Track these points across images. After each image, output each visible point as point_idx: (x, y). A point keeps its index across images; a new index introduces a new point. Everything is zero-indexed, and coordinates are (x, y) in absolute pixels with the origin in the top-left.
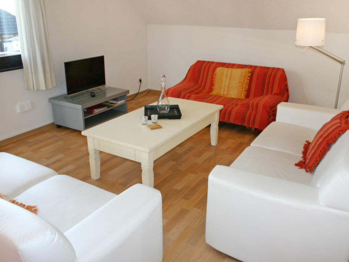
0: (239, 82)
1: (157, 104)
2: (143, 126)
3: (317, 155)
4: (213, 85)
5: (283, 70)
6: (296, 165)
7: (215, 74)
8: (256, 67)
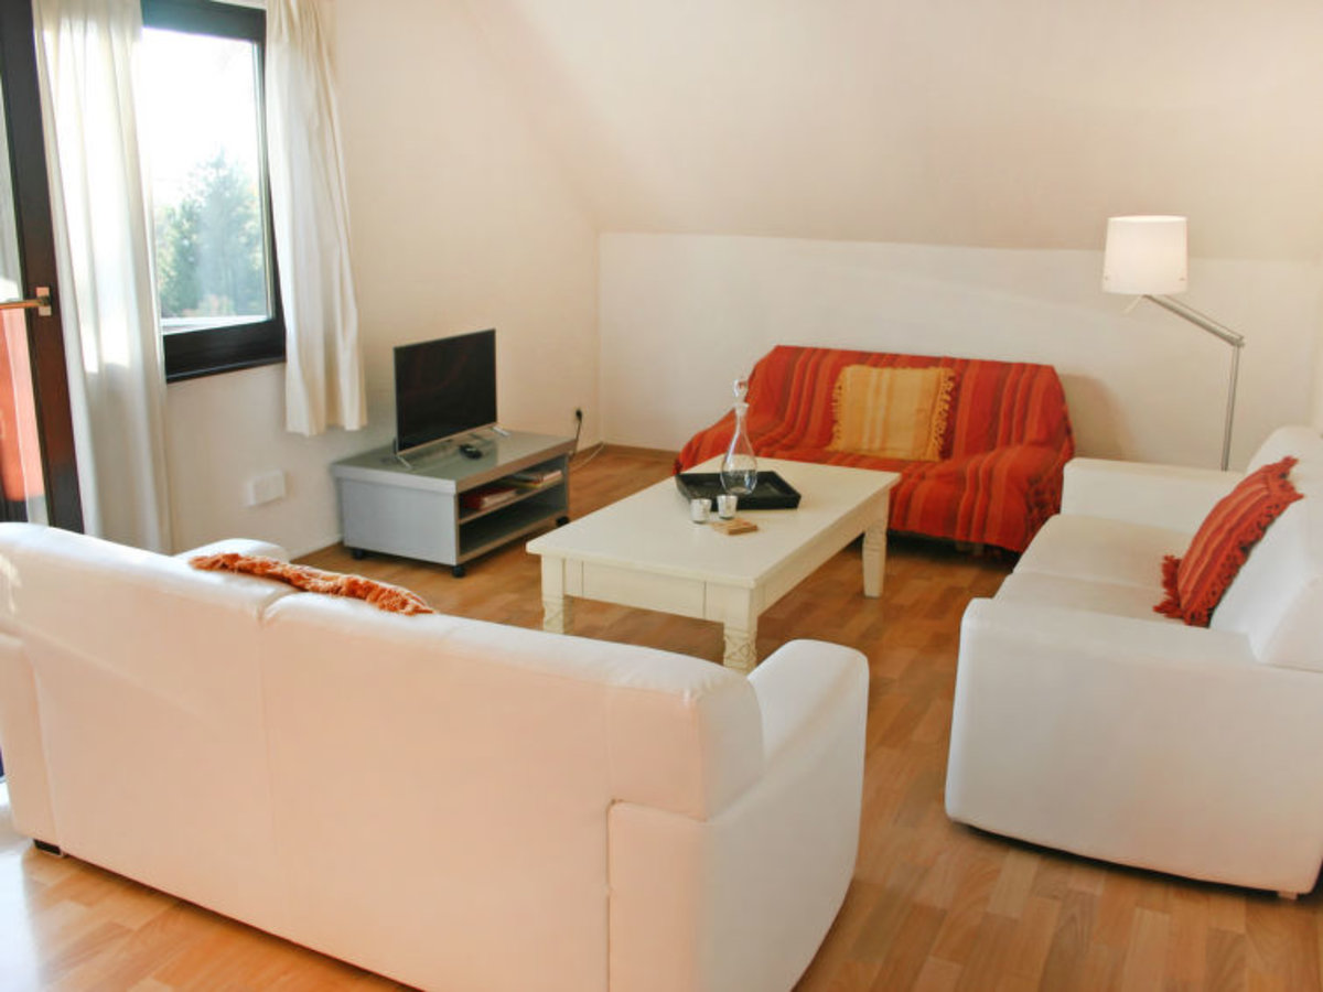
0: (919, 411)
1: (717, 470)
2: (698, 527)
3: (1213, 577)
4: (834, 422)
5: (1051, 370)
6: (1159, 609)
7: (840, 388)
8: (965, 363)
